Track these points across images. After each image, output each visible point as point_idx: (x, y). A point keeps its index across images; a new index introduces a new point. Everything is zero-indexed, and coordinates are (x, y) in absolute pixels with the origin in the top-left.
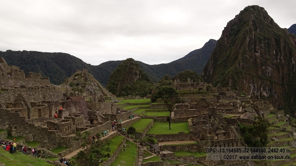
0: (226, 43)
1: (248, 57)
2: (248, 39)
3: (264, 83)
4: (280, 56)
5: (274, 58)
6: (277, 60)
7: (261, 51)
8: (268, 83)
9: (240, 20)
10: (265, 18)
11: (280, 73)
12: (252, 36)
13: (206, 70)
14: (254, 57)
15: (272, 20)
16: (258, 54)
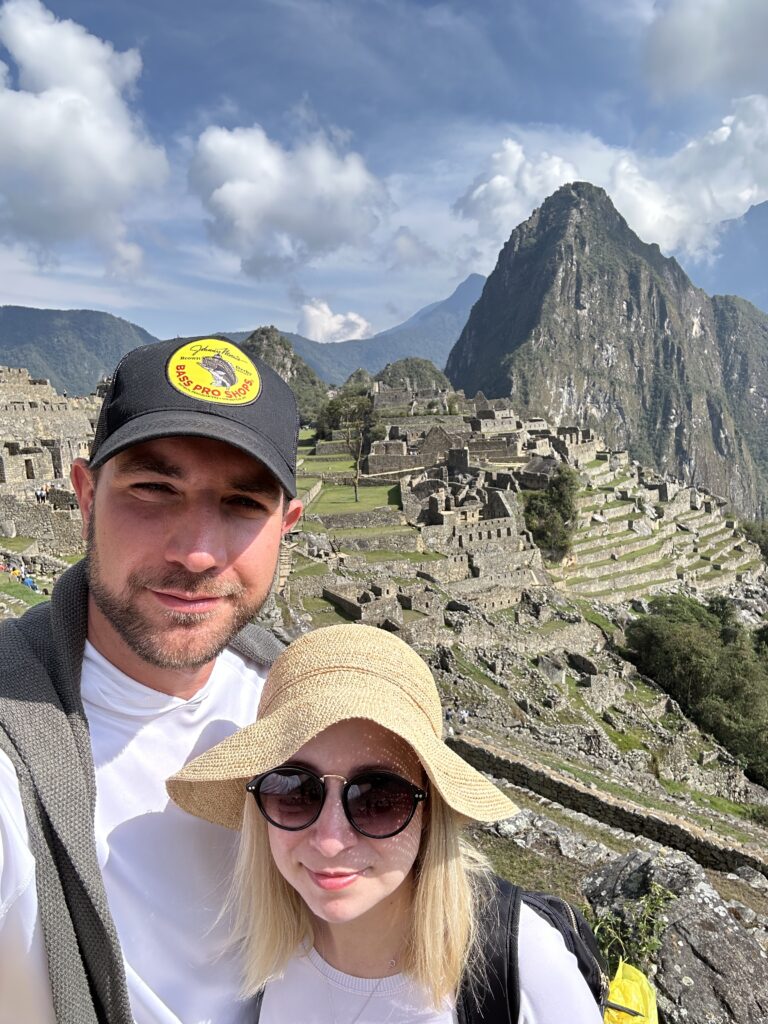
0: (507, 284)
1: (559, 320)
3: (594, 385)
4: (639, 316)
5: (623, 320)
6: (628, 327)
7: (591, 303)
8: (606, 385)
9: (542, 221)
10: (605, 216)
11: (635, 360)
12: (572, 264)
14: (574, 321)
15: (623, 221)
16: (585, 312)
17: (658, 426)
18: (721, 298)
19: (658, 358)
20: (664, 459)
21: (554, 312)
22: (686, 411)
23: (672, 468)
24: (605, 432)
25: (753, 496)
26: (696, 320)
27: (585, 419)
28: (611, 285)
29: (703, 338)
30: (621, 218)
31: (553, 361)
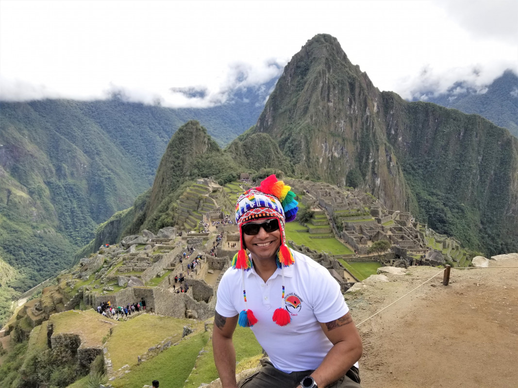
0: (289, 84)
1: (321, 108)
2: (321, 85)
3: (336, 141)
4: (355, 106)
5: (348, 108)
6: (350, 111)
7: (334, 99)
8: (340, 141)
9: (308, 53)
10: (338, 53)
11: (354, 129)
12: (326, 79)
13: (262, 119)
14: (327, 108)
15: (345, 56)
16: (331, 104)
17: (364, 161)
18: (386, 92)
19: (363, 126)
20: (367, 178)
21: (318, 105)
22: (376, 154)
23: (370, 182)
24: (341, 165)
25: (404, 195)
26: (376, 104)
27: (332, 158)
28: (342, 90)
29: (378, 112)
30: (345, 54)
31: (319, 130)
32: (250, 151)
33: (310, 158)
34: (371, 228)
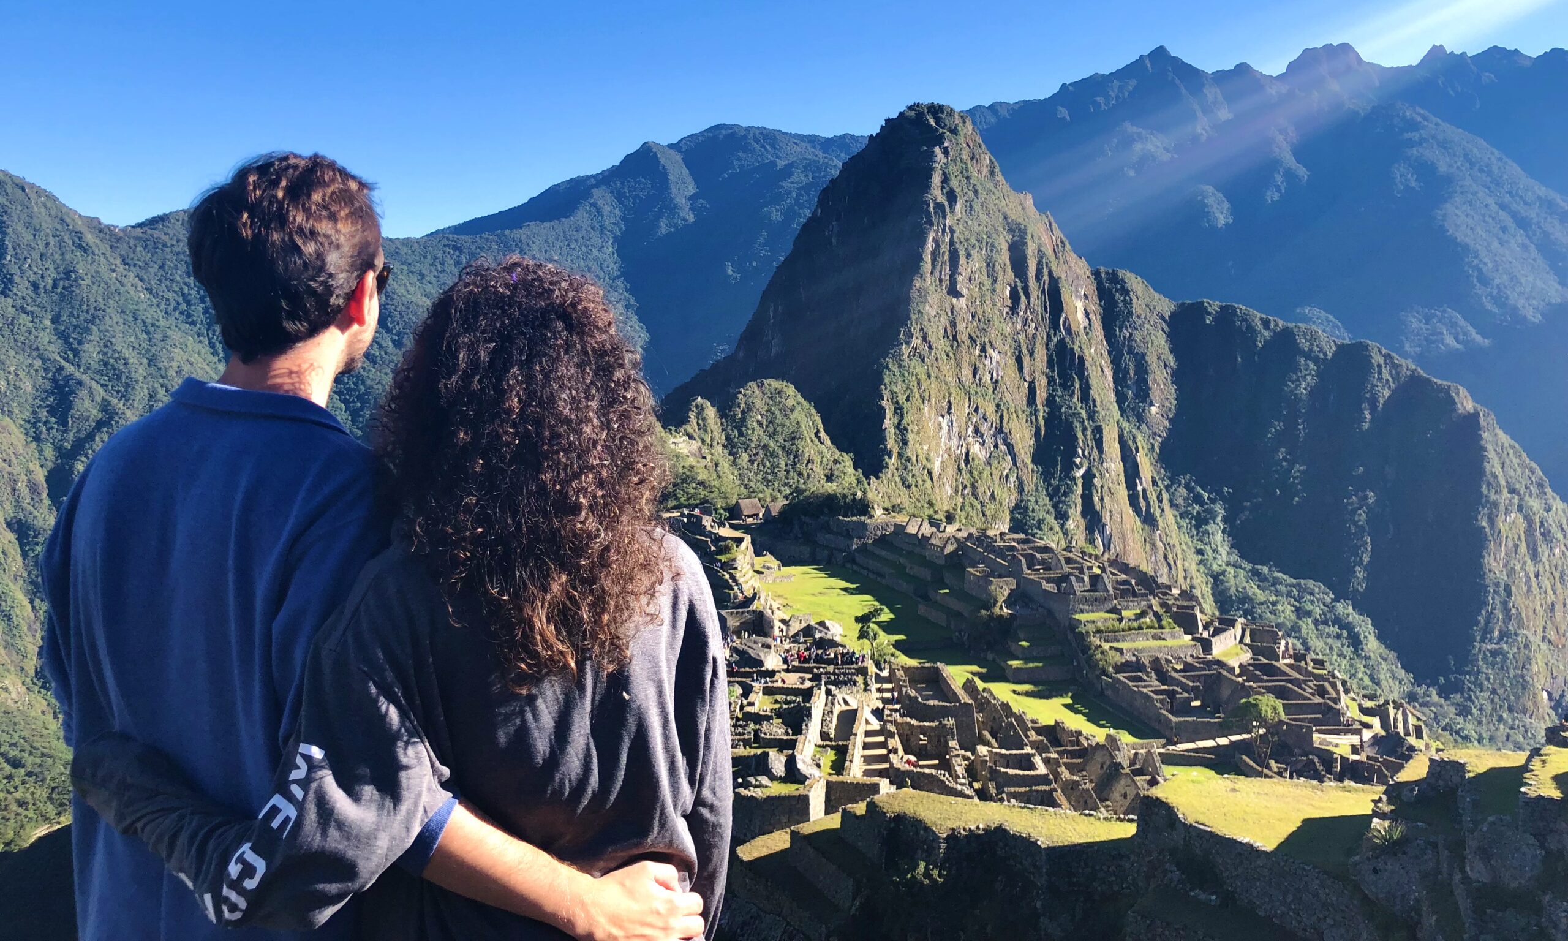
0: (833, 241)
1: (933, 313)
2: (931, 246)
3: (976, 410)
4: (1027, 308)
5: (1007, 313)
6: (1014, 323)
7: (969, 289)
8: (990, 410)
9: (886, 155)
11: (1026, 370)
12: (944, 231)
13: (752, 336)
14: (950, 314)
16: (963, 300)
17: (1059, 473)
19: (1052, 369)
20: (1071, 524)
21: (925, 301)
22: (1096, 454)
24: (991, 481)
26: (1080, 305)
27: (967, 461)
28: (991, 261)
29: (1089, 329)
31: (929, 376)
32: (741, 434)
33: (908, 460)
34: (1188, 667)
